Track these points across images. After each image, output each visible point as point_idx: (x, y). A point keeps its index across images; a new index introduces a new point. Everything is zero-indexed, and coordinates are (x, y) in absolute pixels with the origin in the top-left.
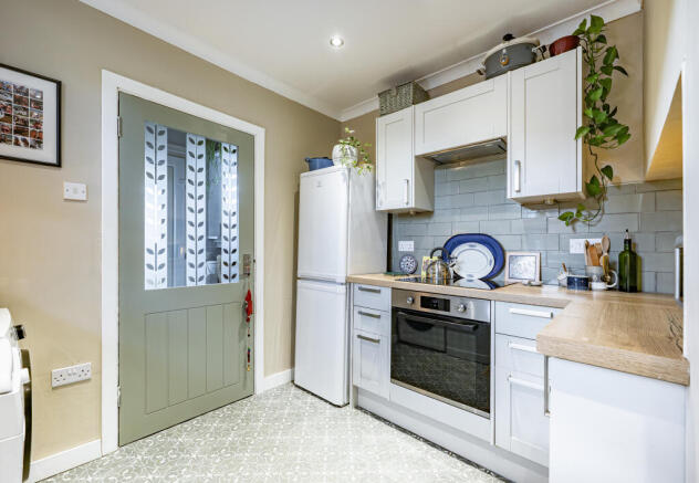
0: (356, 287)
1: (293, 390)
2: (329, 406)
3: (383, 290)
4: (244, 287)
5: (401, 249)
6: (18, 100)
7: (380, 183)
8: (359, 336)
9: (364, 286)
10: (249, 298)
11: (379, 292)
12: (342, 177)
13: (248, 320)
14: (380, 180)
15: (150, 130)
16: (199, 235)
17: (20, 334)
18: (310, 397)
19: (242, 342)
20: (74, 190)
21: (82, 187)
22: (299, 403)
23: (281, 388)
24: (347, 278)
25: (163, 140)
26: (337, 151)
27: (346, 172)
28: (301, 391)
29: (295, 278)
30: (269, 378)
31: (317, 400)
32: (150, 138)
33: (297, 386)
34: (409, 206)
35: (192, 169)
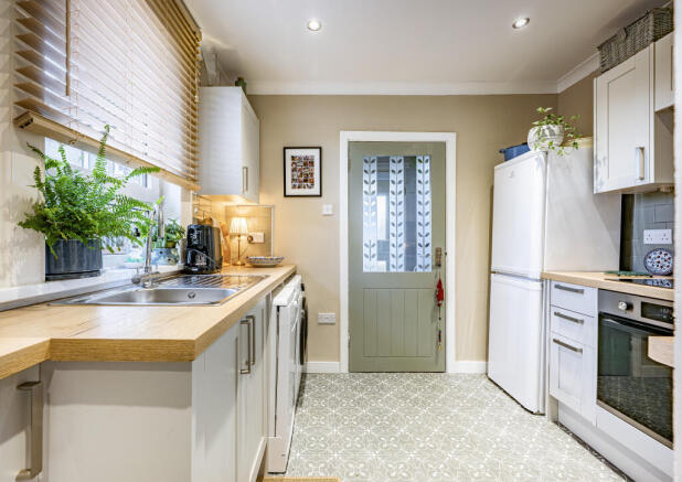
0: (554, 283)
1: (485, 381)
2: (518, 407)
3: (587, 290)
4: (436, 276)
5: (646, 241)
6: (305, 164)
7: (600, 158)
8: (555, 341)
9: (562, 284)
10: (440, 285)
11: (582, 292)
12: (536, 163)
13: (439, 305)
14: (600, 154)
15: (366, 161)
16: (399, 232)
17: (303, 288)
18: (501, 392)
19: (435, 324)
20: (327, 209)
21: (330, 206)
22: (487, 394)
23: (474, 376)
24: (542, 274)
25: (374, 166)
26: (532, 135)
27: (542, 156)
28: (493, 385)
29: (490, 272)
30: (460, 363)
31: (508, 398)
32: (366, 167)
33: (490, 379)
34: (646, 182)
35: (393, 182)
